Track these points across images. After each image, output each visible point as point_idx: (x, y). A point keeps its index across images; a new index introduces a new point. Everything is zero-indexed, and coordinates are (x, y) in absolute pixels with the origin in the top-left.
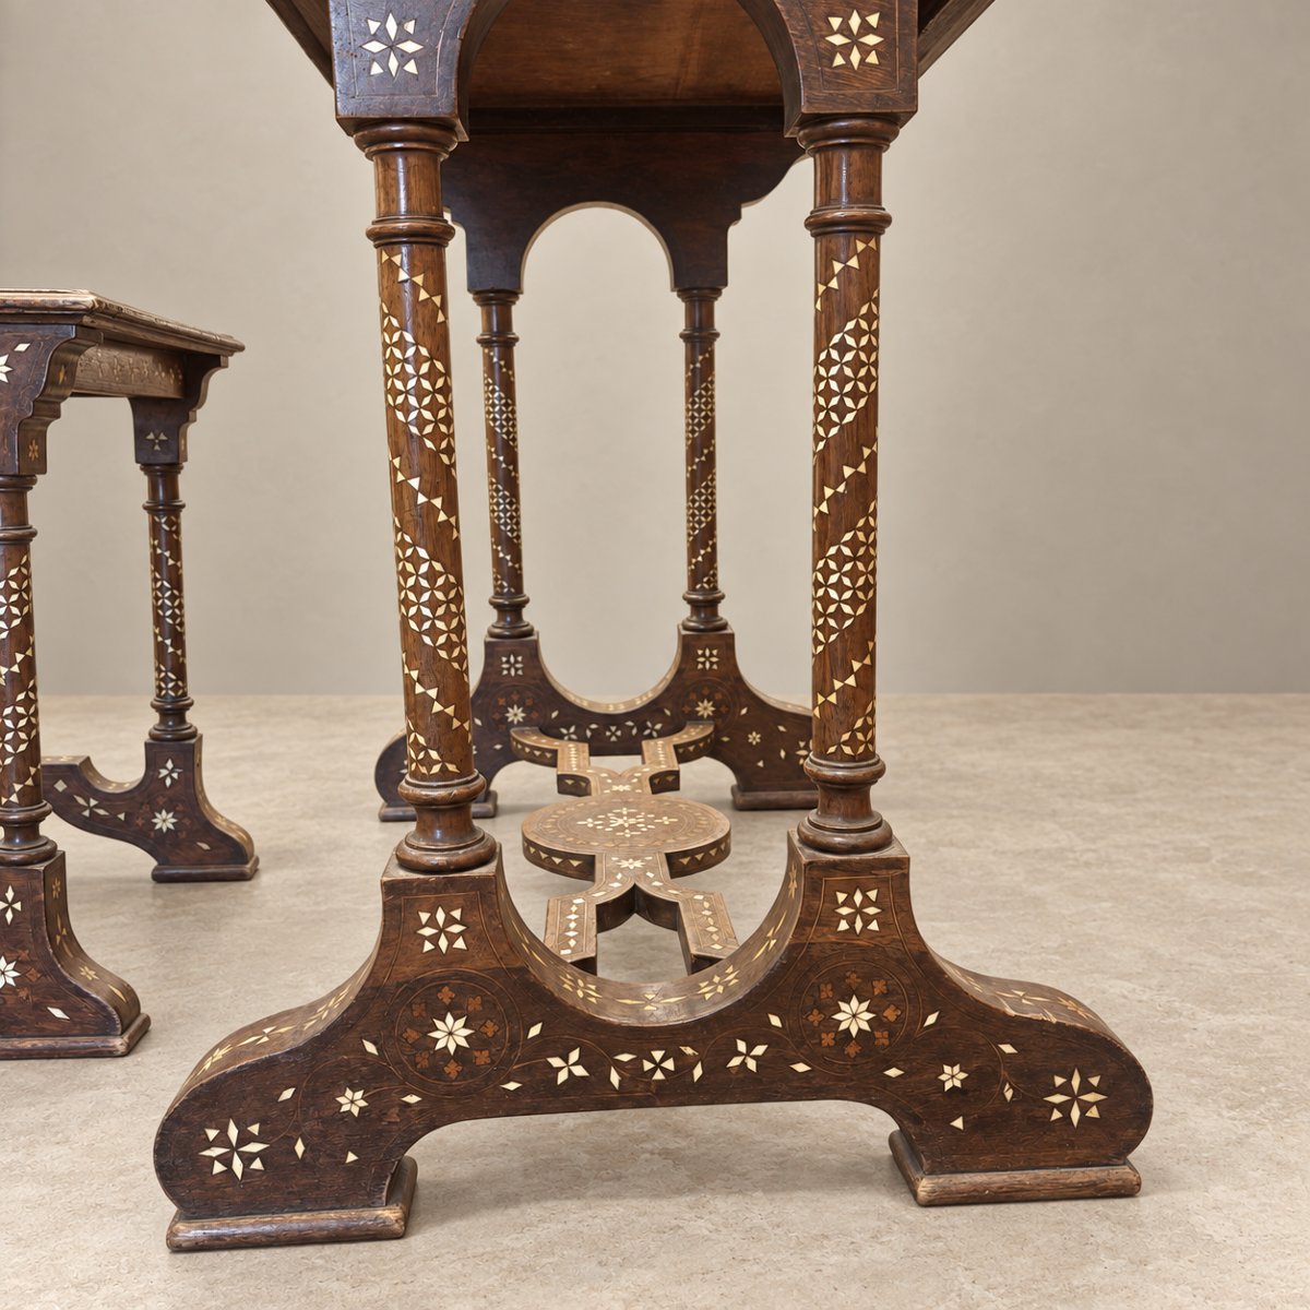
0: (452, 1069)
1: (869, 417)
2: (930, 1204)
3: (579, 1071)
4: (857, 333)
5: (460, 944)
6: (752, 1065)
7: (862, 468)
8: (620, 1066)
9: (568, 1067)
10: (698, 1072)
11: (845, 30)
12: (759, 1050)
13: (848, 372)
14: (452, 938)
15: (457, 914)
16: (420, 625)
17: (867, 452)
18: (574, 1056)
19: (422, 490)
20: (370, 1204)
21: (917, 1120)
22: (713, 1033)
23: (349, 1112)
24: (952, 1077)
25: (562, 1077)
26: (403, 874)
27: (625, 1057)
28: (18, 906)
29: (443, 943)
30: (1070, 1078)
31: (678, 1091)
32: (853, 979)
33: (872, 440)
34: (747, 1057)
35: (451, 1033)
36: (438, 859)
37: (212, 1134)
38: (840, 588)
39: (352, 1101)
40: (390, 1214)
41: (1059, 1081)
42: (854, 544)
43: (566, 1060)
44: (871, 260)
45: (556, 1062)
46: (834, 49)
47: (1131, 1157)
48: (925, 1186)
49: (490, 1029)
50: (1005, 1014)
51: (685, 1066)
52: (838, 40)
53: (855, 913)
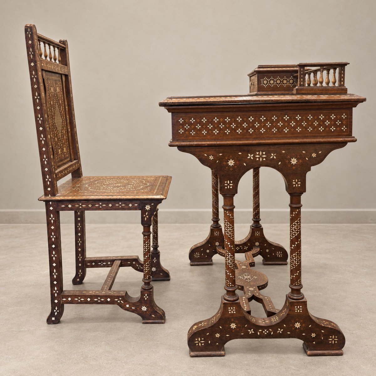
0: (233, 331)
1: (300, 234)
2: (310, 355)
3: (253, 332)
4: (297, 223)
5: (235, 312)
6: (281, 332)
7: (299, 242)
8: (259, 332)
9: (251, 331)
10: (272, 333)
11: (295, 182)
12: (282, 330)
13: (296, 228)
14: (233, 311)
15: (234, 308)
16: (229, 264)
17: (299, 240)
18: (252, 330)
19: (230, 245)
20: (220, 351)
21: (307, 342)
22: (274, 327)
23: (217, 337)
24: (313, 335)
25: (250, 333)
26: (226, 302)
27: (260, 330)
28: (147, 297)
29: (232, 312)
30: (332, 337)
31: (269, 336)
32: (297, 320)
33: (300, 238)
34: (280, 331)
35: (233, 326)
36: (232, 299)
37: (196, 339)
38: (295, 260)
39: (218, 335)
40: (223, 353)
41: (331, 337)
42: (297, 254)
43: (251, 330)
44: (300, 212)
45: (249, 331)
46: (294, 184)
47: (342, 349)
48: (309, 352)
49: (239, 325)
50: (322, 326)
51: (270, 332)
52: (294, 183)
53: (298, 309)
